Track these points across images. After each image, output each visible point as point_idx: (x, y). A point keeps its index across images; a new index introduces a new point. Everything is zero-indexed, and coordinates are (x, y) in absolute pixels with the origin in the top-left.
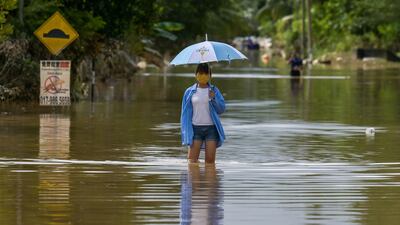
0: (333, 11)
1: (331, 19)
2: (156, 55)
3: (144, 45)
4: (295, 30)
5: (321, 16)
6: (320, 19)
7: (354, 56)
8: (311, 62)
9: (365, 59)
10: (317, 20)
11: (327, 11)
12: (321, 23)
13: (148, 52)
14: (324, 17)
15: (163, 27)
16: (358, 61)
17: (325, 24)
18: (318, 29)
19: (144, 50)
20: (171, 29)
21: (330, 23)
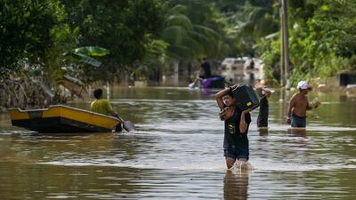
0: (317, 29)
1: (315, 38)
2: (77, 83)
3: (65, 72)
4: (275, 50)
5: (305, 34)
6: (303, 38)
7: (337, 83)
8: (289, 89)
9: (349, 86)
10: (299, 40)
11: (311, 29)
12: (303, 43)
13: (69, 80)
14: (308, 35)
15: (86, 52)
16: (341, 88)
17: (308, 43)
18: (300, 49)
19: (65, 78)
20: (95, 54)
21: (314, 43)
